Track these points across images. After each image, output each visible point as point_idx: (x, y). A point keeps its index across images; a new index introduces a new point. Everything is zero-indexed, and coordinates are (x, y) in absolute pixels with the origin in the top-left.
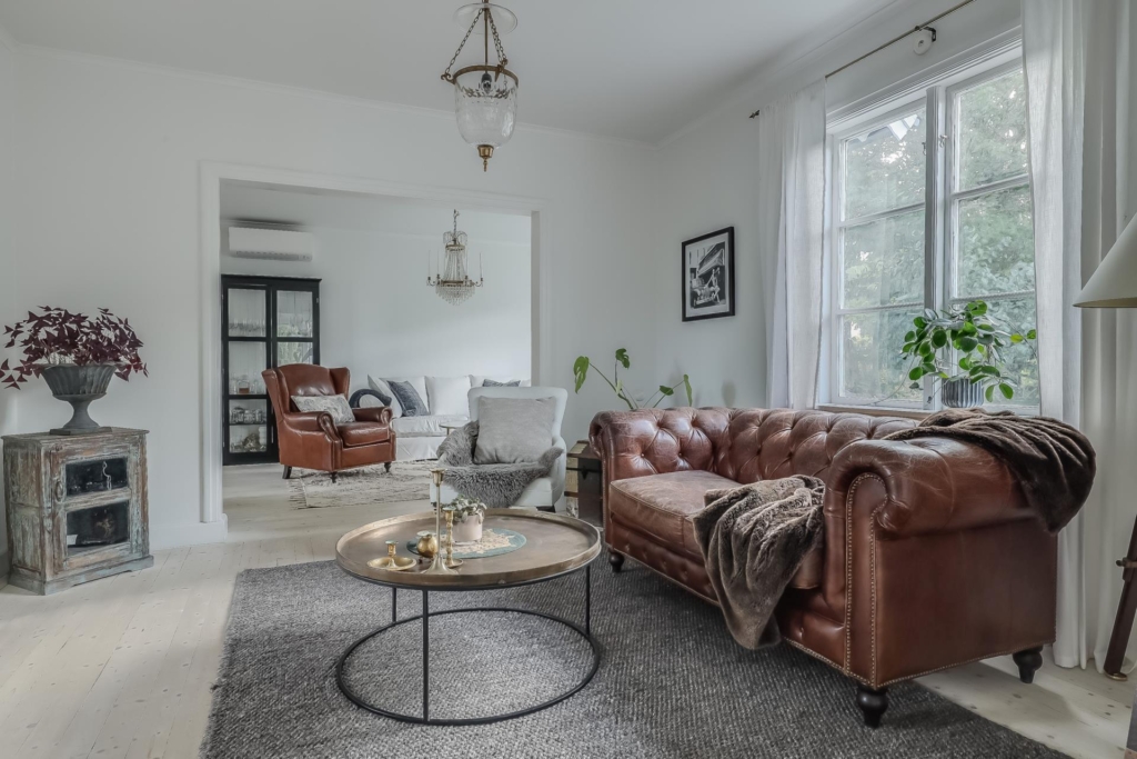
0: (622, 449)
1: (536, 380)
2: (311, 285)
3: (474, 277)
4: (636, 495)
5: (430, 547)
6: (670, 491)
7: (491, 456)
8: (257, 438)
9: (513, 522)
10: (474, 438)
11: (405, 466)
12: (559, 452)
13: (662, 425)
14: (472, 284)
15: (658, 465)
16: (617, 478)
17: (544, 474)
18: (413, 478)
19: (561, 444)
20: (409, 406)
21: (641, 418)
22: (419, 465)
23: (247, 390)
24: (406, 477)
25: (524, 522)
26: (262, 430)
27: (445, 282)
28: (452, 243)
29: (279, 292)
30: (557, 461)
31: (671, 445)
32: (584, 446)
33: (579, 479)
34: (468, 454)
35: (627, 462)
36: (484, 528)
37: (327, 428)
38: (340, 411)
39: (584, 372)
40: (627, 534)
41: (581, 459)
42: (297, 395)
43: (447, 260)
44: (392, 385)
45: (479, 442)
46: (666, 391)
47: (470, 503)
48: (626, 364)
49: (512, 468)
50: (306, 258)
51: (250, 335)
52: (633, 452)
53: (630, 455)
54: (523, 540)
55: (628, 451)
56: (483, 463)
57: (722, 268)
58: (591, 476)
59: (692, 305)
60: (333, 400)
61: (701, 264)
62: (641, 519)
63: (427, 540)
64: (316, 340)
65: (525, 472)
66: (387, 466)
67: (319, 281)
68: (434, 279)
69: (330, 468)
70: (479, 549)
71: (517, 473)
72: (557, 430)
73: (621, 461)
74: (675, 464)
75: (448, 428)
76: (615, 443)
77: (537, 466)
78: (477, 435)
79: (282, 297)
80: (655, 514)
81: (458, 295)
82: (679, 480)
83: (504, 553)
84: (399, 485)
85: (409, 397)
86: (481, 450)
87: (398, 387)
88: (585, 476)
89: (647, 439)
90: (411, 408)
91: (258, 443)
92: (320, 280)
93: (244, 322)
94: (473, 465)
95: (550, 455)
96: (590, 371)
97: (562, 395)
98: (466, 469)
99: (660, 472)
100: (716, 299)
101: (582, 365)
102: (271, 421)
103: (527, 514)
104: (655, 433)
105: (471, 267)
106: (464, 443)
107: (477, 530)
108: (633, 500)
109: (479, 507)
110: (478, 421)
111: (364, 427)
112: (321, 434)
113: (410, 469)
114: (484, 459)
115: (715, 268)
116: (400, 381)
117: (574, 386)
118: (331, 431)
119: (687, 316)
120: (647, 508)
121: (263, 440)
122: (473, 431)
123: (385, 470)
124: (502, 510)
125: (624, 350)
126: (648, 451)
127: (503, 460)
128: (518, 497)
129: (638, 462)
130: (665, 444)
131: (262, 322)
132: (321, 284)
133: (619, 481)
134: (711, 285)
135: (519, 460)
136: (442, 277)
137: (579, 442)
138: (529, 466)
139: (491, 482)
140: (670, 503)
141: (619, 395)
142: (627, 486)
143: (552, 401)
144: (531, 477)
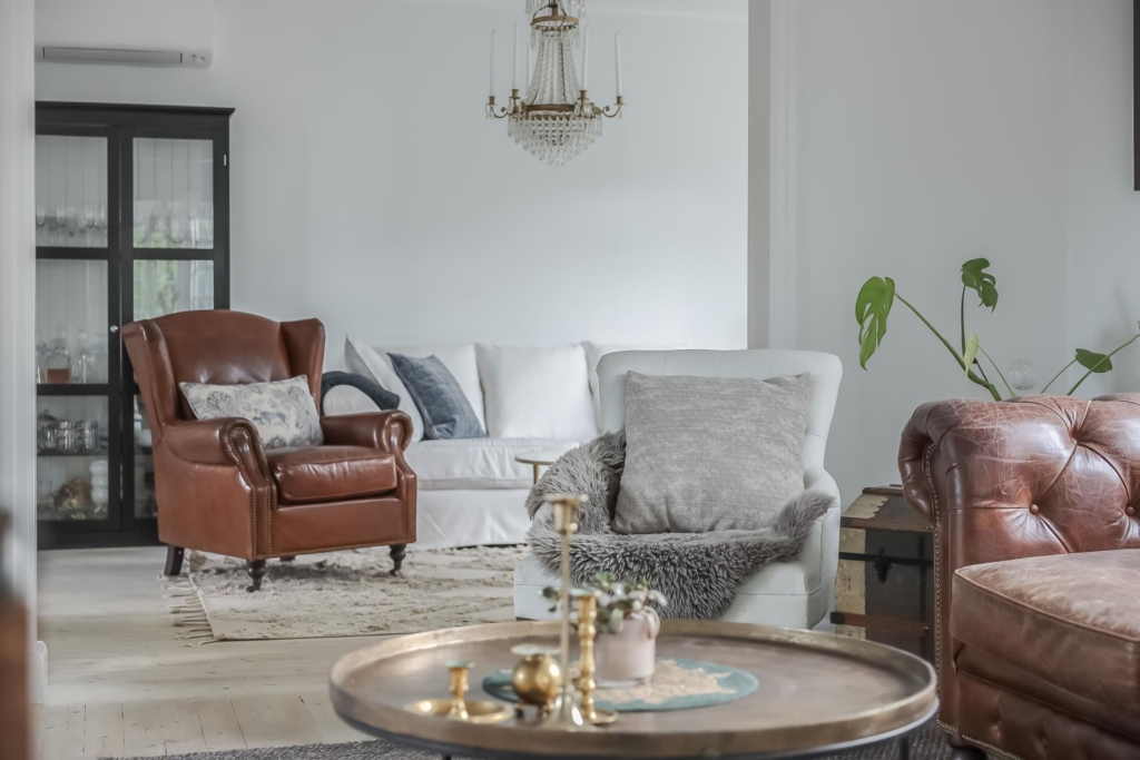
0: (983, 492)
1: (759, 335)
2: (210, 124)
3: (599, 96)
4: (1020, 595)
5: (541, 681)
6: (1106, 587)
7: (657, 516)
8: (87, 489)
9: (723, 650)
10: (615, 471)
11: (432, 559)
12: (823, 504)
13: (1084, 436)
14: (597, 111)
15: (1075, 533)
16: (971, 559)
17: (789, 553)
18: (454, 583)
19: (827, 486)
20: (442, 415)
21: (1031, 417)
22: (465, 557)
23: (65, 372)
24: (439, 582)
25: (748, 650)
26: (99, 470)
27: (531, 107)
28: (548, 12)
29: (135, 140)
30: (818, 524)
31: (1109, 484)
32: (880, 501)
33: (868, 582)
34: (600, 511)
35: (996, 522)
36: (659, 655)
37: (242, 456)
38: (292, 420)
39: (882, 317)
40: (995, 698)
41: (872, 533)
42: (193, 380)
43: (533, 54)
44: (399, 363)
45: (626, 480)
46: (1095, 362)
47: (627, 591)
48: (989, 297)
49: (708, 540)
50: (198, 60)
51: (74, 242)
52: (1009, 499)
53: (1004, 508)
54: (749, 682)
55: (998, 495)
56: (636, 531)
58: (898, 575)
60: (277, 393)
62: (1033, 654)
63: (534, 664)
64: (219, 253)
65: (742, 547)
66: (397, 554)
67: (228, 112)
68: (503, 101)
69: (249, 551)
70: (649, 695)
71: (719, 549)
72: (815, 453)
73: (982, 520)
74: (1118, 532)
75: (536, 465)
76: (966, 478)
77: (768, 535)
78: (621, 465)
79: (145, 153)
80: (1069, 639)
81: (558, 140)
82: (1129, 565)
83: (708, 705)
84: (420, 599)
85: (440, 393)
86: (631, 500)
87: (414, 368)
88: (883, 576)
89: (1048, 469)
90: (444, 421)
91: (88, 497)
92: (231, 111)
93: (60, 214)
94: (612, 535)
95: (801, 508)
96: (897, 315)
97: (829, 371)
98: (602, 540)
99: (1077, 550)
101: (876, 299)
102: (120, 446)
103: (754, 634)
104: (1067, 454)
105: (593, 72)
106: (588, 486)
107: (644, 656)
108: (1014, 608)
109: (648, 602)
110: (623, 432)
111: (340, 458)
112: (227, 470)
113: (443, 565)
114: (638, 522)
116: (416, 354)
117: (857, 349)
118: (252, 462)
120: (1049, 624)
121: (100, 494)
122: (613, 455)
123: (388, 564)
124: (693, 625)
125: (984, 263)
126: (1048, 495)
127: (684, 523)
128: (725, 605)
129: (1022, 523)
130: (1092, 479)
131: (101, 215)
132: (232, 119)
133: (974, 567)
135: (723, 524)
136: (523, 96)
137: (867, 491)
138: (749, 537)
139: (658, 569)
140: (1106, 613)
141: (972, 376)
142: (996, 578)
143: (804, 384)
144: (755, 560)
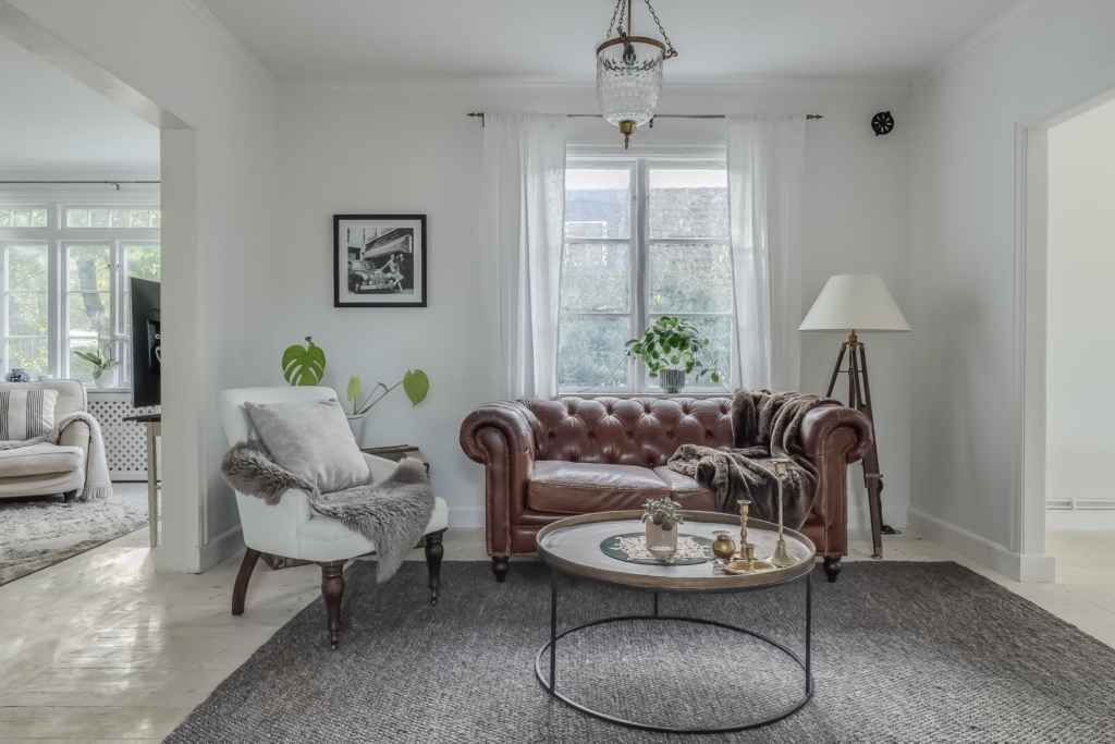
57: (409, 257)
59: (352, 288)
61: (370, 246)
100: (397, 286)
115: (397, 253)
119: (341, 301)
134: (387, 270)
